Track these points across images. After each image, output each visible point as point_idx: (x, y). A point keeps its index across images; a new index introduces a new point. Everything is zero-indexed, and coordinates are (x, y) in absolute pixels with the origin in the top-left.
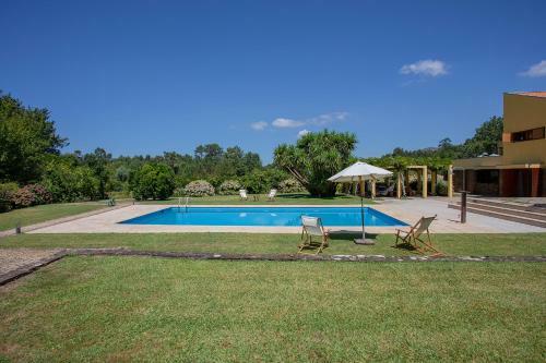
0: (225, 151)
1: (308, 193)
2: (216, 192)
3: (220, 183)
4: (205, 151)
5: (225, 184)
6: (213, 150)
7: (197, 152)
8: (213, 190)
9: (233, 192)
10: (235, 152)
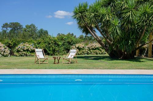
0: (24, 27)
1: (107, 55)
2: (12, 54)
3: (15, 45)
4: (10, 27)
5: (21, 46)
6: (15, 27)
7: (3, 27)
8: (8, 51)
9: (28, 53)
10: (32, 27)
